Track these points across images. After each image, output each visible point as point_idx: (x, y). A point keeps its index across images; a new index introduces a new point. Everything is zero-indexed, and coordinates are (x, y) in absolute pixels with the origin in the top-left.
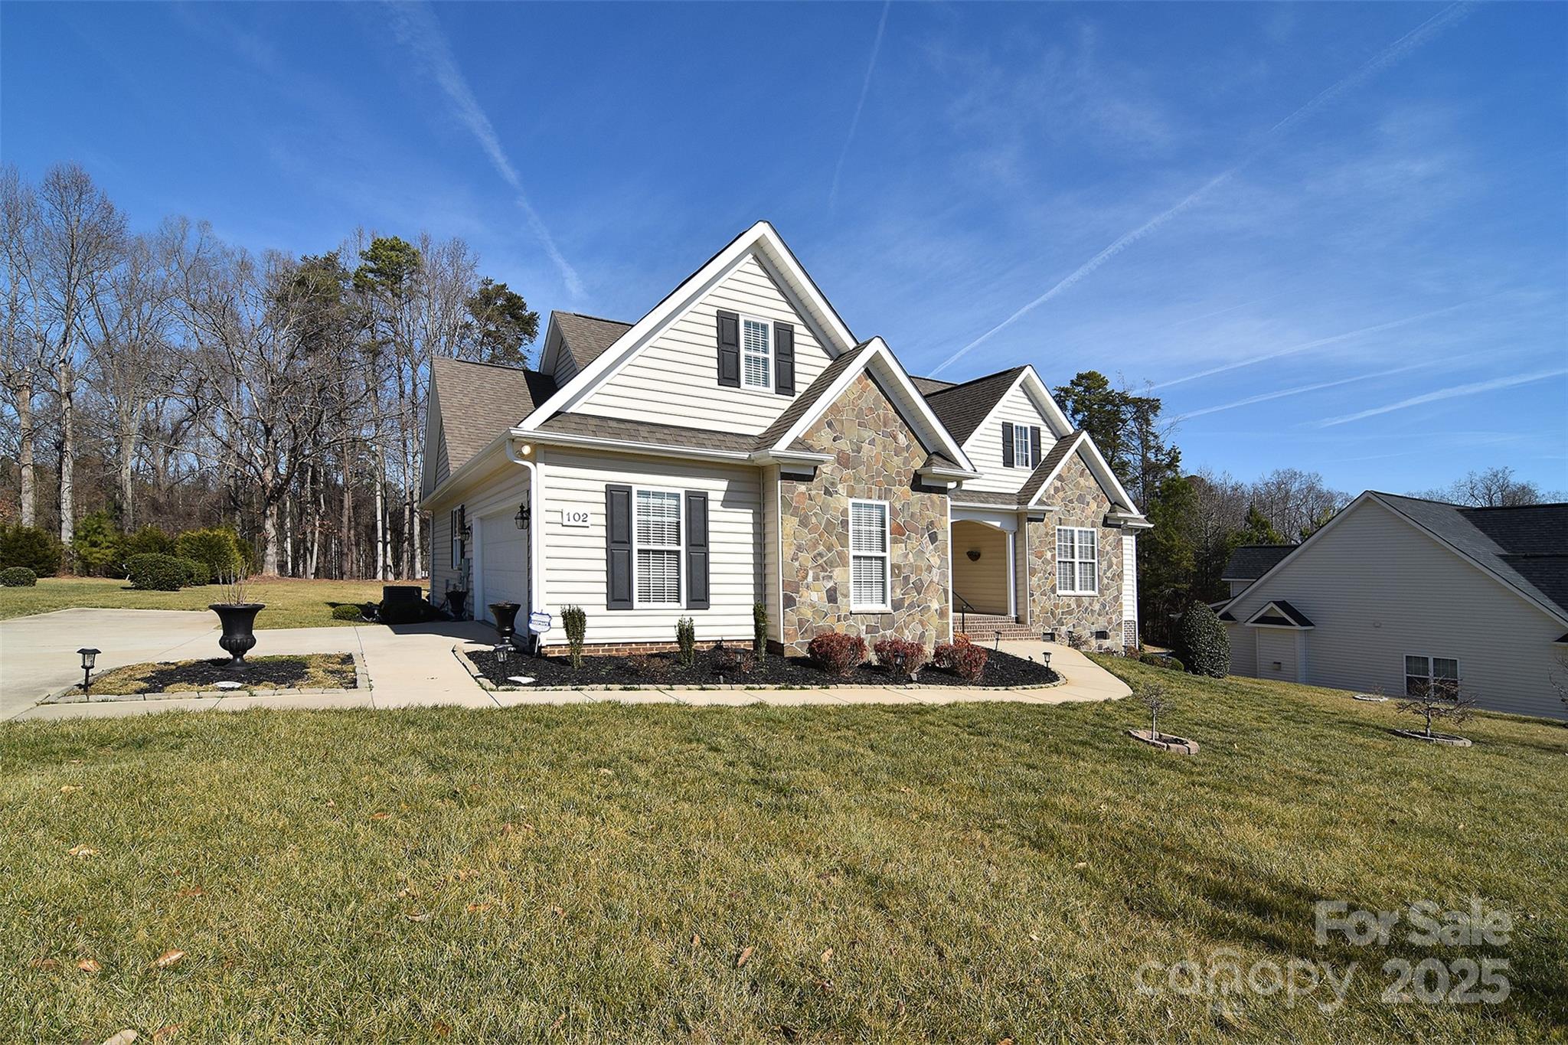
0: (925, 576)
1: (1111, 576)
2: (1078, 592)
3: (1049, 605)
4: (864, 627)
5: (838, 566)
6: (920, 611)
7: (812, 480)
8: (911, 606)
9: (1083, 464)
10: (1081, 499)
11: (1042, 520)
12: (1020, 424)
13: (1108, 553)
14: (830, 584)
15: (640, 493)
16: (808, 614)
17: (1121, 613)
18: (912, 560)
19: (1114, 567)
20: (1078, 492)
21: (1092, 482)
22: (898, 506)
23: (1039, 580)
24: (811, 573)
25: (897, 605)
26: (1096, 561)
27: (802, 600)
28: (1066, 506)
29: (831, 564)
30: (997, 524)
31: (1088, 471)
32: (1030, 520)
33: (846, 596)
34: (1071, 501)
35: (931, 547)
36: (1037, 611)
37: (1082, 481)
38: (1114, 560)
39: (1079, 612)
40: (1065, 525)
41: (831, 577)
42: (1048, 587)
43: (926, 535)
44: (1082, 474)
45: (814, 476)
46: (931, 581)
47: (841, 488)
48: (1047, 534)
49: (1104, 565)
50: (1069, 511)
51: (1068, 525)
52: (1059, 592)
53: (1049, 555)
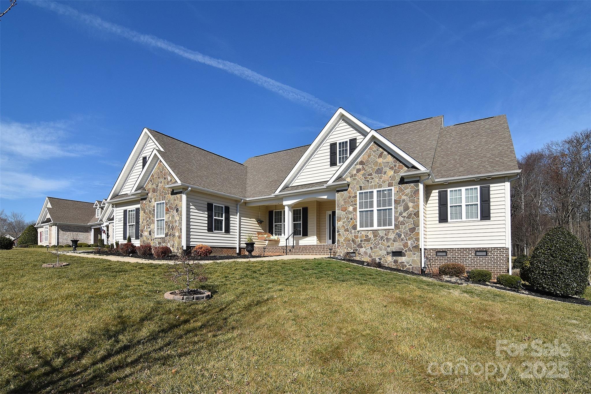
0: (174, 225)
1: (406, 215)
2: (375, 227)
3: (350, 237)
4: (157, 243)
5: (152, 224)
6: (173, 236)
7: (146, 199)
8: (170, 235)
9: (381, 149)
10: (379, 171)
11: (347, 190)
12: (342, 141)
13: (404, 201)
14: (149, 230)
15: (129, 211)
16: (145, 238)
17: (418, 240)
18: (171, 219)
19: (411, 209)
20: (376, 168)
21: (390, 158)
22: (167, 201)
23: (343, 223)
24: (146, 227)
25: (166, 235)
26: (393, 207)
27: (144, 235)
28: (365, 178)
29: (150, 223)
30: (325, 197)
31: (385, 153)
32: (338, 191)
33: (154, 233)
34: (371, 174)
35: (177, 214)
36: (342, 240)
37: (380, 160)
38: (411, 205)
39: (375, 240)
40: (364, 189)
41: (150, 227)
42: (350, 227)
43: (175, 210)
44: (380, 156)
45: (147, 198)
46: (176, 226)
47: (153, 200)
48: (350, 197)
49: (401, 208)
50: (368, 181)
51: (368, 189)
52: (359, 228)
53: (351, 209)
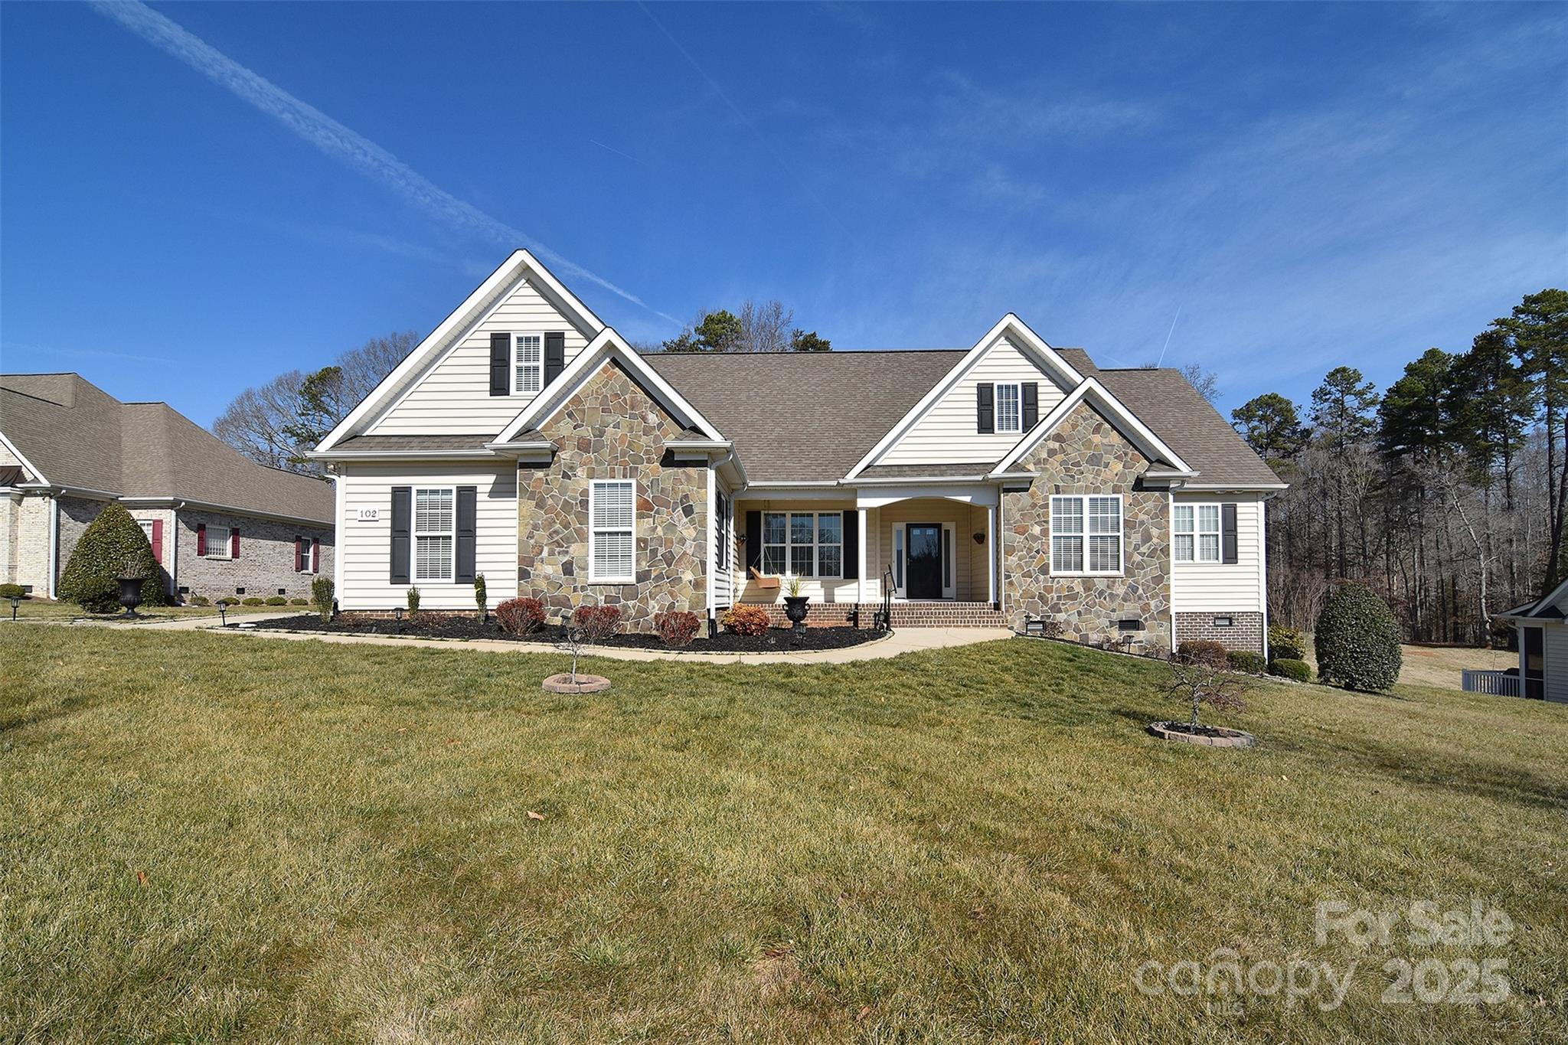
0: (677, 549)
1: (1147, 552)
2: (1087, 571)
3: (1035, 589)
4: (603, 597)
5: (576, 541)
6: (669, 582)
7: (549, 467)
8: (659, 577)
9: (1098, 417)
10: (1095, 460)
11: (1027, 490)
12: (1004, 383)
13: (1142, 523)
14: (566, 559)
15: (419, 492)
16: (543, 585)
17: (1167, 598)
18: (661, 534)
19: (1155, 540)
20: (1089, 453)
21: (1115, 438)
22: (645, 482)
23: (1020, 559)
24: (546, 550)
25: (642, 577)
26: (1121, 534)
27: (536, 573)
28: (1067, 470)
29: (568, 540)
31: (1107, 426)
32: (1007, 491)
33: (585, 568)
34: (1077, 464)
35: (685, 520)
36: (1016, 594)
37: (1097, 439)
38: (1155, 532)
39: (1087, 597)
40: (1064, 492)
41: (567, 552)
42: (1034, 567)
43: (680, 508)
44: (1097, 429)
45: (551, 463)
46: (685, 553)
47: (579, 472)
48: (1034, 506)
49: (1136, 538)
50: (1072, 477)
51: (1071, 493)
52: (1053, 573)
53: (1037, 530)
